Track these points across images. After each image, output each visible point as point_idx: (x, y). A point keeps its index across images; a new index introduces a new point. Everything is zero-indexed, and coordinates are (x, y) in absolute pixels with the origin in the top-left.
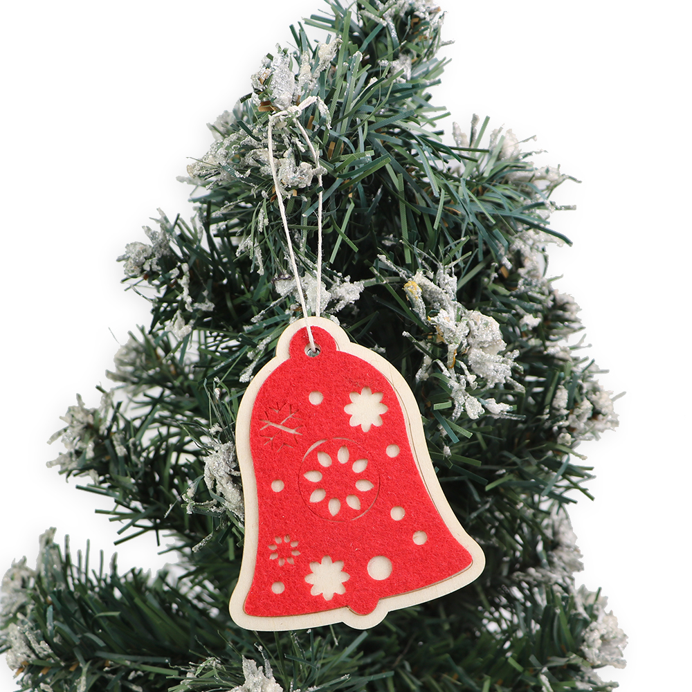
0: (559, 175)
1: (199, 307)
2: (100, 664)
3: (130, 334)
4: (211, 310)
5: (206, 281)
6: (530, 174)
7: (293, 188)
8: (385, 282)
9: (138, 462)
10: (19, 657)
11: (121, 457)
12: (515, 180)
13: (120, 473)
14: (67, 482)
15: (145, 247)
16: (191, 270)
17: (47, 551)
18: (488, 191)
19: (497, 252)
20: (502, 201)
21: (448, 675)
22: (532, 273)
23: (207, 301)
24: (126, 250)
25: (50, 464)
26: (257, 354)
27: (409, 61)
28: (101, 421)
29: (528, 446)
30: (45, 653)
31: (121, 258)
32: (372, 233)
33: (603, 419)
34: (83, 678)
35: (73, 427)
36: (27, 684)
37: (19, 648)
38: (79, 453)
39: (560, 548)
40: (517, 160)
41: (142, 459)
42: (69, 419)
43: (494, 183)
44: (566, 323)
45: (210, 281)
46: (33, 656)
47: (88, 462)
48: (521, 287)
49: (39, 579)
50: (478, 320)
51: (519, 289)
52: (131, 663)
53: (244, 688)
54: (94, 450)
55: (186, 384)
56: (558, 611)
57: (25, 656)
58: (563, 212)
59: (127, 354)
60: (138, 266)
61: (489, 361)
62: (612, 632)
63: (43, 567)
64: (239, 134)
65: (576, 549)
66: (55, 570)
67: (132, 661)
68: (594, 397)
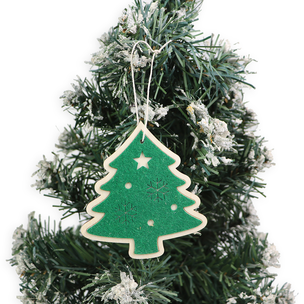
0: (249, 59)
1: (97, 118)
2: (56, 271)
3: (65, 128)
4: (102, 119)
5: (99, 107)
6: (237, 59)
7: (139, 67)
8: (178, 107)
9: (70, 184)
10: (21, 269)
11: (63, 183)
12: (230, 61)
13: (63, 189)
14: (40, 193)
15: (72, 93)
16: (92, 102)
17: (32, 222)
18: (219, 66)
19: (224, 92)
20: (226, 70)
21: (203, 270)
22: (238, 101)
23: (99, 115)
24: (64, 94)
25: (32, 186)
26: (122, 139)
27: (185, 10)
28: (54, 167)
29: (238, 175)
30: (33, 268)
31: (62, 97)
32: (171, 85)
33: (269, 163)
34: (50, 279)
35: (42, 170)
36: (25, 281)
37: (21, 266)
38: (45, 181)
39: (250, 216)
40: (231, 52)
41: (72, 182)
42: (40, 166)
43: (222, 63)
44: (251, 121)
45: (100, 107)
46: (27, 269)
47: (49, 185)
48: (234, 107)
49: (28, 234)
50: (218, 123)
51: (233, 108)
52: (70, 271)
53: (121, 284)
54: (52, 179)
55: (89, 149)
56: (252, 245)
57: (24, 269)
58: (251, 74)
59: (64, 136)
60: (69, 101)
61: (223, 140)
62: (274, 253)
63: (30, 229)
64: (114, 44)
65: (257, 217)
66: (35, 230)
67: (70, 270)
68: (265, 153)
